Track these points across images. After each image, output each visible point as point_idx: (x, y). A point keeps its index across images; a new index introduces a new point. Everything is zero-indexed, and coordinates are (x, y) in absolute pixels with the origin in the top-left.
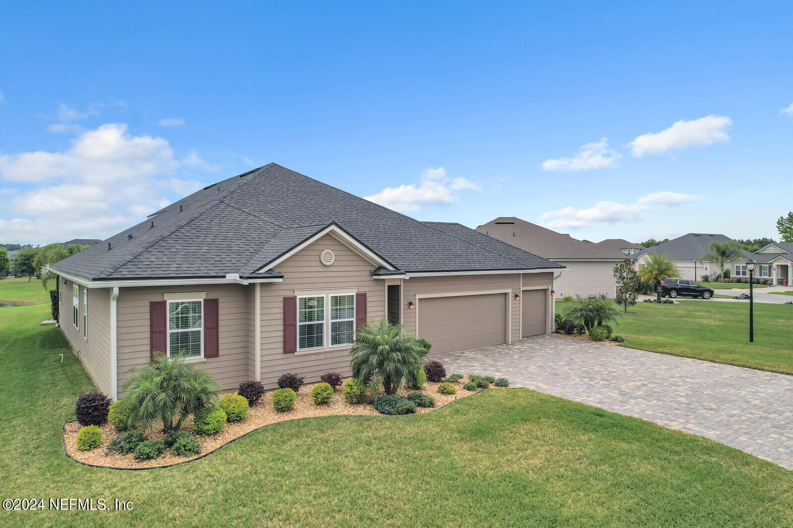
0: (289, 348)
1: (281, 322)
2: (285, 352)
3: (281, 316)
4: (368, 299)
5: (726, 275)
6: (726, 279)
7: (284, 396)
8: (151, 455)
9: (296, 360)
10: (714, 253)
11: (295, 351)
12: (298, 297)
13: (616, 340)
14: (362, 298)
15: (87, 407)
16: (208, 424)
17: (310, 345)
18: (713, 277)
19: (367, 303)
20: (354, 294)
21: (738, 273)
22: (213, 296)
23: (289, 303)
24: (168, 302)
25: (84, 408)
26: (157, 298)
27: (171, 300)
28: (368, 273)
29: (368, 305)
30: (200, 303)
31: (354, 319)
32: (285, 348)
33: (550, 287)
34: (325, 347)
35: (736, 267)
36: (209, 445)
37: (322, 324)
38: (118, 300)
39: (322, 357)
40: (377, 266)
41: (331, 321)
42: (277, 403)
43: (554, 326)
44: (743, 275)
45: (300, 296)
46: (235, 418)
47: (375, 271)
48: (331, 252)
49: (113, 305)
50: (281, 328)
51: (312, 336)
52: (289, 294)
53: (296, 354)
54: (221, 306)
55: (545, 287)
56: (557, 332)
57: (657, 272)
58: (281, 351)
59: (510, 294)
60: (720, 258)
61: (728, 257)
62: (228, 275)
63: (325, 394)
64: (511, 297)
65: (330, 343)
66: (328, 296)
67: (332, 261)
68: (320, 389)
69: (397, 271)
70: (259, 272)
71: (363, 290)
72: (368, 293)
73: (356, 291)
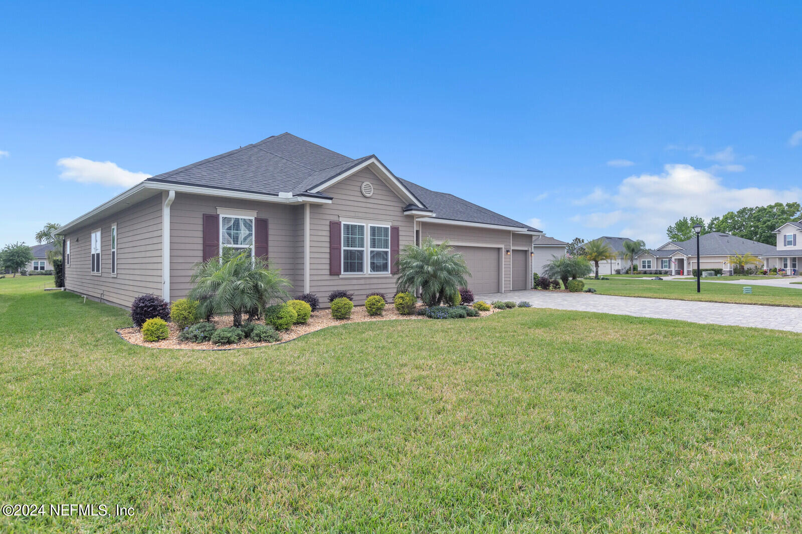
0: (334, 271)
1: (328, 245)
2: (331, 274)
3: (328, 239)
4: (400, 233)
5: (635, 268)
6: (635, 272)
7: (343, 303)
8: (232, 339)
9: (341, 282)
10: (625, 250)
11: (339, 274)
12: (343, 223)
13: (589, 291)
14: (395, 230)
15: (146, 306)
16: (281, 318)
17: (352, 270)
18: (624, 271)
19: (400, 237)
20: (389, 227)
21: (644, 267)
22: (263, 216)
23: (334, 227)
24: (221, 216)
25: (142, 308)
26: (209, 211)
27: (224, 214)
28: (400, 209)
29: (400, 238)
30: (251, 221)
31: (389, 250)
32: (330, 270)
33: (530, 249)
34: (365, 273)
35: (643, 261)
36: (285, 337)
37: (363, 251)
38: (173, 207)
39: (362, 282)
40: (408, 204)
41: (370, 249)
42: (336, 310)
43: (533, 283)
44: (648, 268)
45: (344, 222)
46: (301, 321)
47: (405, 208)
48: (371, 185)
49: (166, 212)
50: (328, 250)
51: (354, 263)
52: (335, 219)
53: (341, 276)
54: (270, 226)
55: (526, 249)
56: (536, 288)
57: (596, 254)
58: (328, 272)
59: (503, 249)
60: (629, 254)
61: (636, 253)
62: (280, 194)
63: (379, 304)
64: (504, 251)
65: (369, 271)
66: (368, 225)
67: (371, 194)
68: (374, 300)
69: (426, 209)
70: (312, 192)
71: (396, 224)
72: (400, 228)
73: (391, 224)
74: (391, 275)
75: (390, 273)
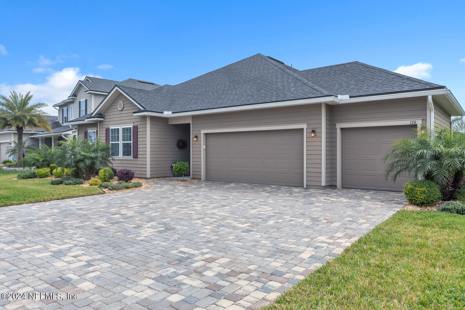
3: (105, 138)
4: (139, 130)
12: (110, 128)
14: (136, 128)
17: (115, 155)
20: (132, 126)
23: (107, 131)
24: (88, 132)
31: (132, 142)
34: (120, 157)
37: (119, 143)
39: (119, 162)
52: (107, 127)
64: (306, 132)
66: (121, 128)
69: (143, 110)
70: (92, 115)
71: (136, 124)
72: (138, 126)
73: (133, 124)
74: (133, 159)
75: (132, 157)
